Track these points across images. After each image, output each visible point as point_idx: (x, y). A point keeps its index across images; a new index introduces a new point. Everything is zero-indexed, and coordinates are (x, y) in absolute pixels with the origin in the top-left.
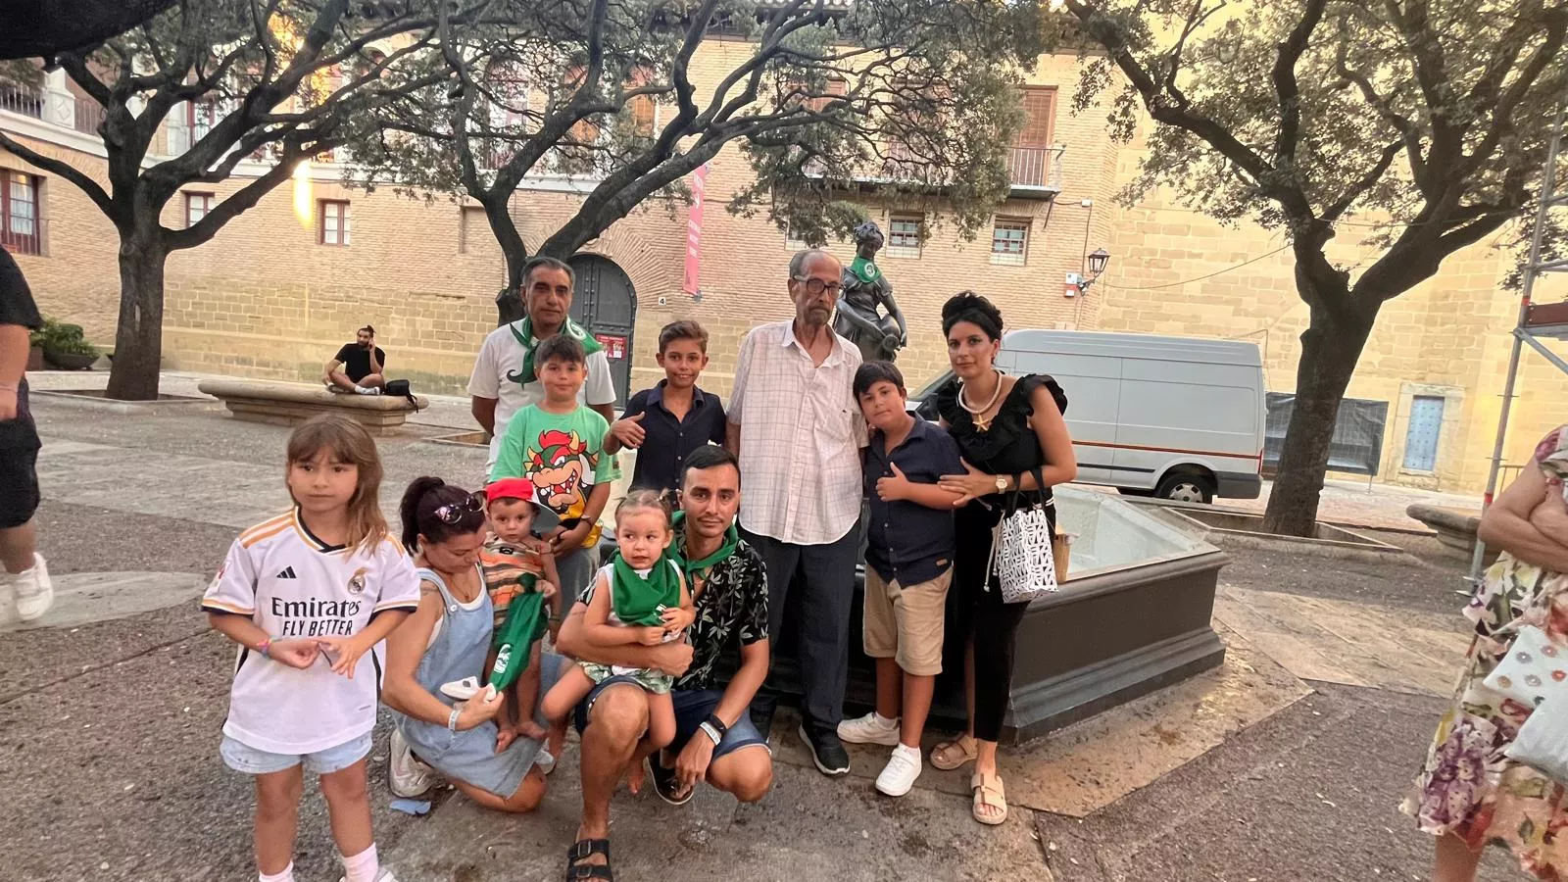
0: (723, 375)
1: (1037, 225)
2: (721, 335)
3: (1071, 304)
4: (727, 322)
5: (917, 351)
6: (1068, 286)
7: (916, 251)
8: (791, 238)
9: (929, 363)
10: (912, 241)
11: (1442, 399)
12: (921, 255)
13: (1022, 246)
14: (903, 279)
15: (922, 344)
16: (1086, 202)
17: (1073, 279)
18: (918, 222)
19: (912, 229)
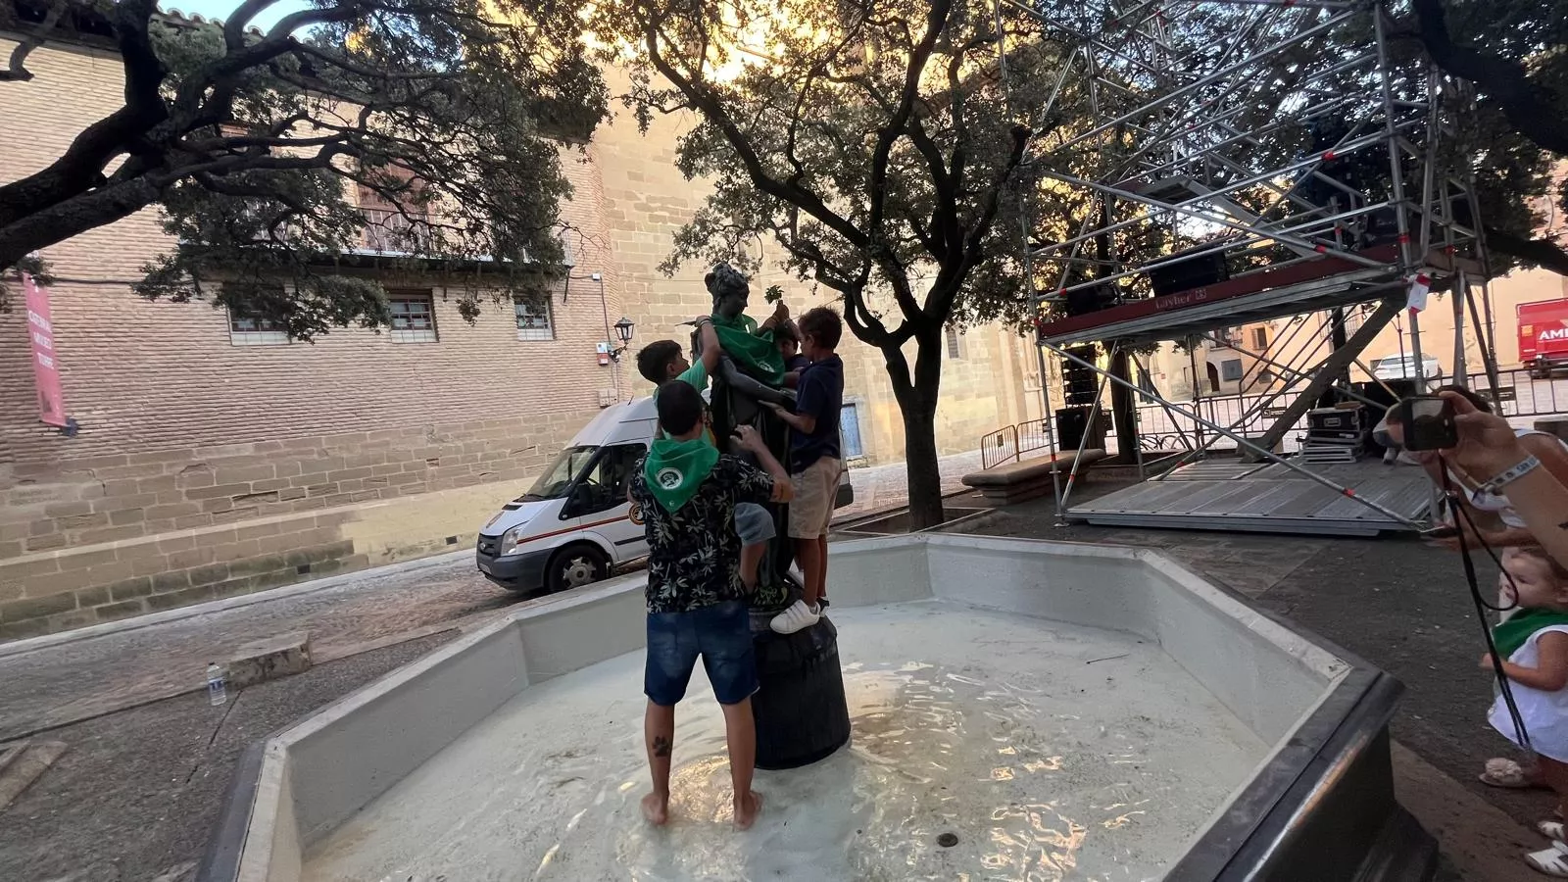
0: (157, 538)
1: (556, 299)
2: (138, 479)
3: (608, 370)
4: (147, 459)
5: (460, 444)
6: (599, 355)
7: (430, 334)
8: (236, 328)
9: (479, 454)
10: (421, 323)
11: (853, 405)
12: (437, 337)
13: (546, 321)
14: (421, 367)
15: (464, 435)
16: (596, 276)
17: (603, 348)
18: (426, 301)
19: (417, 309)
